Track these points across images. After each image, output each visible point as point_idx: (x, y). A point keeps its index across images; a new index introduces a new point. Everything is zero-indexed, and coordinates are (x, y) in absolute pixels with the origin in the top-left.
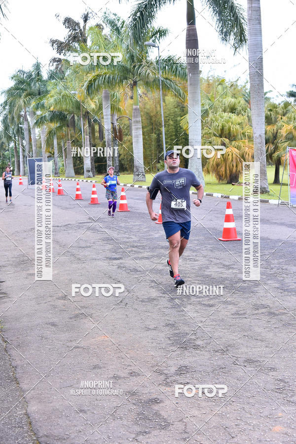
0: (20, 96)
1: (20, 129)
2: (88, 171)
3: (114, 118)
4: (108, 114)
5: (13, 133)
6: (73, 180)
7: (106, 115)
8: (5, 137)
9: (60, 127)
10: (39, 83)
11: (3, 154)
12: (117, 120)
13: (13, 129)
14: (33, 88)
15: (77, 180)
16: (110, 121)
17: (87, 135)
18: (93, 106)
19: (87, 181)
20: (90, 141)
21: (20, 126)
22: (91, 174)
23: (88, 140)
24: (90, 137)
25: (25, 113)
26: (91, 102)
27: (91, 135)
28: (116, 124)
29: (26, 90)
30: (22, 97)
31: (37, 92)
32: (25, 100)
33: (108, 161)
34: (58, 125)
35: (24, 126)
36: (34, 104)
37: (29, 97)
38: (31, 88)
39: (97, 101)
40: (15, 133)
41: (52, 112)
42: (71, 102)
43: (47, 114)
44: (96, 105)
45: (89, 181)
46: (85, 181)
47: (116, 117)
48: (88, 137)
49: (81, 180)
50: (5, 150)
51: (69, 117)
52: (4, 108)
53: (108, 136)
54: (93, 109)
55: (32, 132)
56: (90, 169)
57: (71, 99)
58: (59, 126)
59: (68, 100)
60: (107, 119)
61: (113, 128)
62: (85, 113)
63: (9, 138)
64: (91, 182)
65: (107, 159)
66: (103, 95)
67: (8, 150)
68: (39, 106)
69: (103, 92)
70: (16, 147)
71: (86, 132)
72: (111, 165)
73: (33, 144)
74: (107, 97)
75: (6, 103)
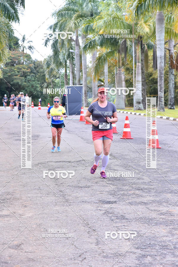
0: (71, 18)
1: (71, 54)
2: (139, 103)
3: (171, 44)
4: (161, 39)
5: (64, 59)
6: (122, 112)
7: (160, 40)
8: (54, 63)
9: (112, 53)
10: (92, 3)
11: (53, 82)
12: (175, 46)
13: (64, 55)
14: (85, 9)
15: (125, 112)
16: (163, 46)
17: (138, 62)
18: (147, 30)
19: (135, 114)
20: (142, 69)
21: (71, 51)
22: (141, 106)
23: (140, 68)
24: (142, 64)
25: (77, 37)
26: (144, 25)
27: (144, 62)
28: (173, 51)
29: (77, 11)
30: (73, 19)
31: (89, 13)
32: (76, 22)
33: (159, 93)
34: (109, 50)
35: (76, 51)
36: (83, 26)
37: (81, 19)
38: (82, 9)
39: (152, 25)
40: (66, 58)
41: (103, 35)
42: (122, 25)
43: (97, 38)
44: (150, 29)
45: (138, 114)
46: (133, 113)
47: (173, 43)
48: (140, 64)
49: (129, 113)
50: (56, 77)
51: (121, 42)
52: (54, 31)
53: (161, 63)
54: (147, 33)
55: (82, 58)
56: (141, 101)
57: (122, 22)
58: (110, 52)
59: (119, 23)
60: (160, 44)
61: (170, 56)
62: (138, 37)
63: (59, 64)
64: (140, 114)
65: (159, 90)
66: (157, 17)
67: (59, 77)
68: (89, 29)
69: (157, 14)
70: (66, 74)
71: (138, 59)
72: (163, 96)
73: (83, 71)
74: (161, 20)
75: (56, 25)
